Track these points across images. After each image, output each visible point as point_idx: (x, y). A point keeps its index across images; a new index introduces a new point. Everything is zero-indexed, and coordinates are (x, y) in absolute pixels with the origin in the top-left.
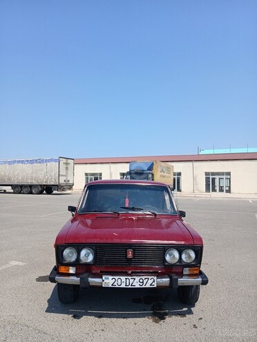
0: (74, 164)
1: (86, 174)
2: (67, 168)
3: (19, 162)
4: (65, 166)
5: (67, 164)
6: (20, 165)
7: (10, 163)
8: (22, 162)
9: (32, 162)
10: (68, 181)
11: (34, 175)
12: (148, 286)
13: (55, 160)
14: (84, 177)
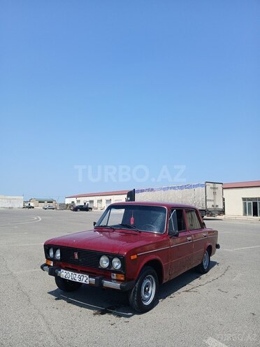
0: (223, 188)
1: (244, 199)
2: (214, 193)
3: (171, 188)
4: (212, 191)
5: (214, 188)
6: (173, 190)
7: (164, 189)
8: (174, 188)
9: (181, 188)
10: (217, 206)
11: (184, 200)
12: (83, 282)
13: (202, 185)
14: (242, 202)
